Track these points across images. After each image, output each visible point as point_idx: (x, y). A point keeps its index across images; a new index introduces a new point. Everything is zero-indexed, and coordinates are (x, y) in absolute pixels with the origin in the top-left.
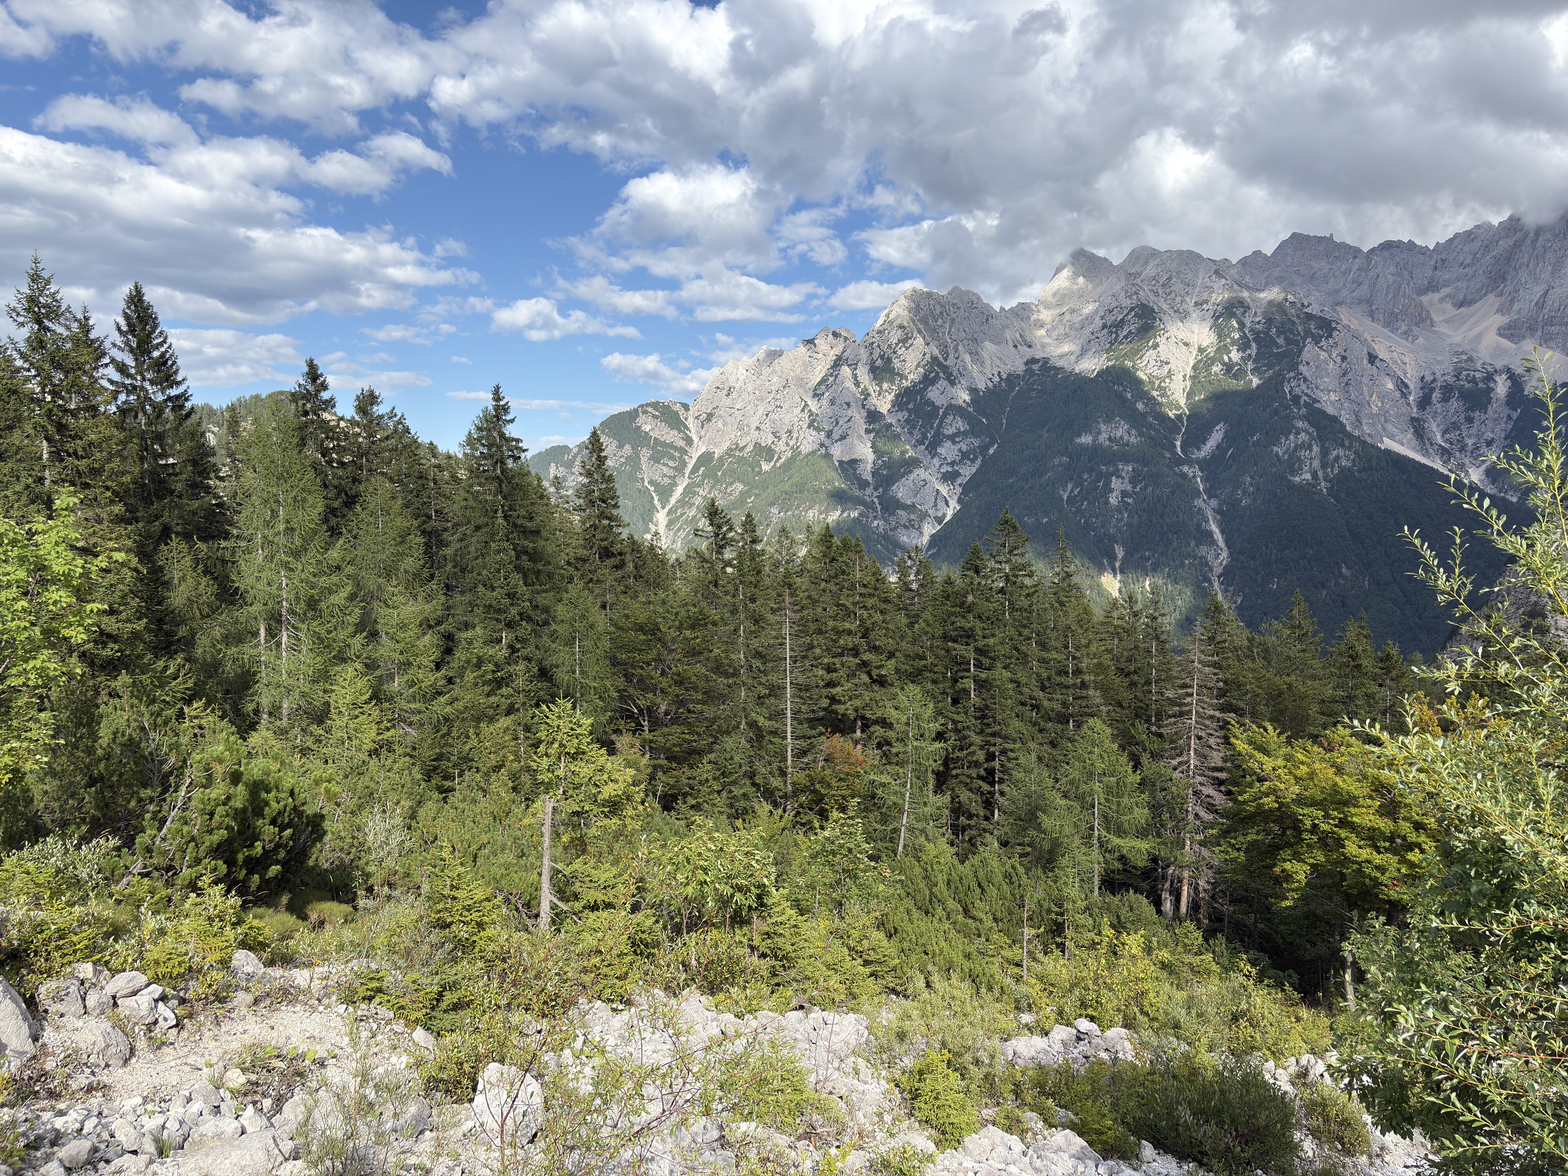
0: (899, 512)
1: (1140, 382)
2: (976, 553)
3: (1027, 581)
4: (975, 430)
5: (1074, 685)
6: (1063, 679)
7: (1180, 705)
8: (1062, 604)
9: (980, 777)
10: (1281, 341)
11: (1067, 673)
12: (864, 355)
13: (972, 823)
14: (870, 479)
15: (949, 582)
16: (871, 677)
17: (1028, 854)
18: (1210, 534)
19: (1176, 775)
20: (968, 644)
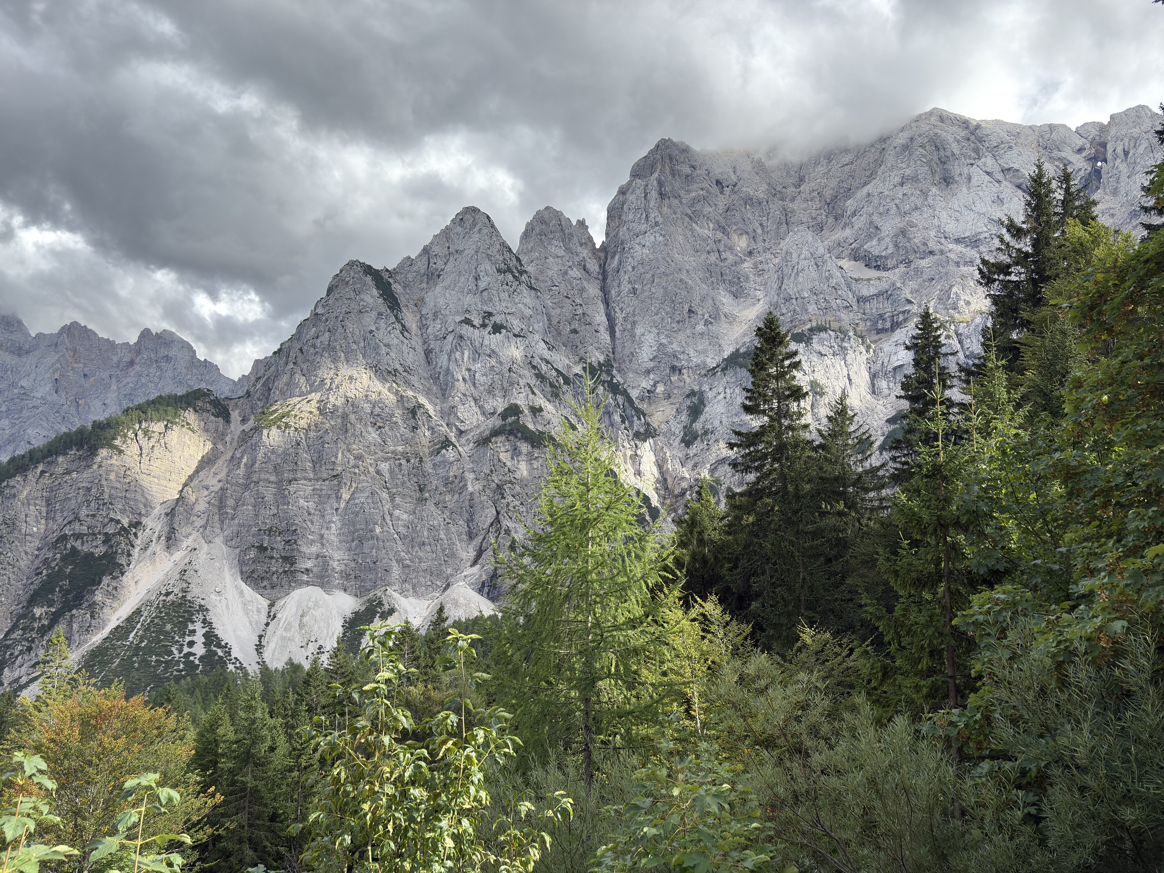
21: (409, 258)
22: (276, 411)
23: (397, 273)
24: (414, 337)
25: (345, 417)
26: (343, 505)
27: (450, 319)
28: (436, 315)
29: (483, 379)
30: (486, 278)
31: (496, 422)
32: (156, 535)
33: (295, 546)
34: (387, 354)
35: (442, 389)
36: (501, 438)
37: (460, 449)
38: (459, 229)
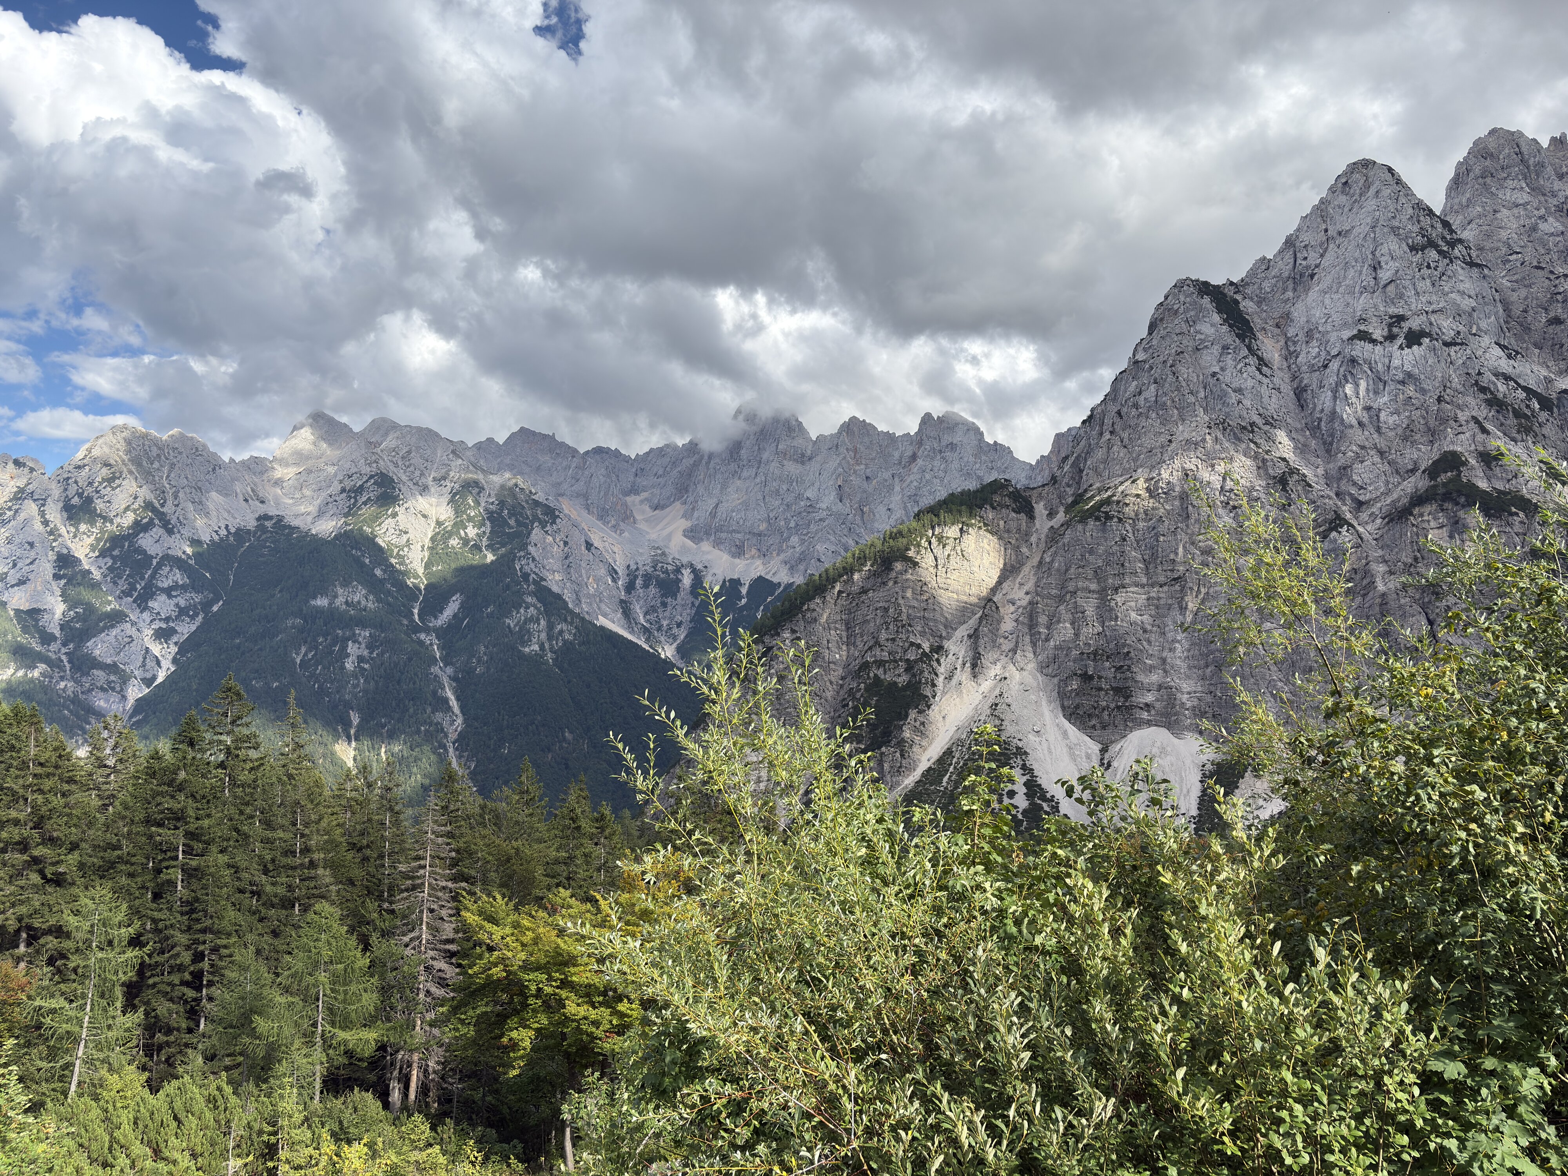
0: (95, 672)
1: (380, 549)
2: (191, 723)
3: (253, 754)
4: (195, 584)
5: (302, 865)
6: (289, 861)
7: (413, 878)
8: (290, 777)
9: (184, 983)
10: (512, 522)
11: (294, 853)
12: (56, 491)
13: (172, 1038)
14: (57, 632)
15: (156, 756)
16: (44, 877)
17: (239, 1064)
18: (446, 700)
19: (408, 952)
20: (176, 828)
21: (1264, 258)
22: (1093, 497)
23: (1247, 284)
24: (1278, 373)
25: (1184, 497)
26: (1189, 618)
27: (1333, 337)
28: (1309, 335)
29: (1392, 420)
30: (1391, 263)
31: (1417, 483)
32: (960, 661)
33: (1129, 674)
34: (1239, 402)
35: (1324, 443)
36: (1427, 509)
37: (1360, 529)
38: (1342, 199)
